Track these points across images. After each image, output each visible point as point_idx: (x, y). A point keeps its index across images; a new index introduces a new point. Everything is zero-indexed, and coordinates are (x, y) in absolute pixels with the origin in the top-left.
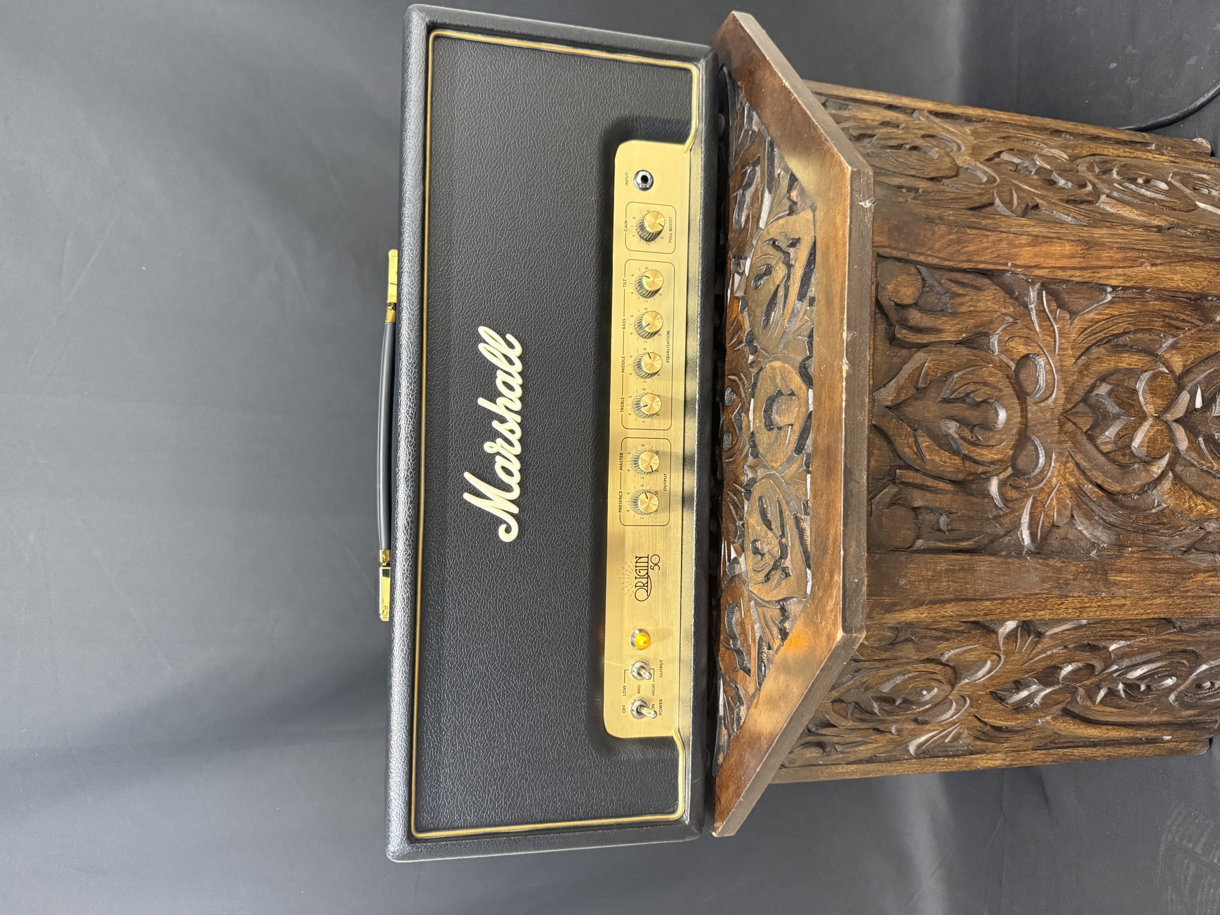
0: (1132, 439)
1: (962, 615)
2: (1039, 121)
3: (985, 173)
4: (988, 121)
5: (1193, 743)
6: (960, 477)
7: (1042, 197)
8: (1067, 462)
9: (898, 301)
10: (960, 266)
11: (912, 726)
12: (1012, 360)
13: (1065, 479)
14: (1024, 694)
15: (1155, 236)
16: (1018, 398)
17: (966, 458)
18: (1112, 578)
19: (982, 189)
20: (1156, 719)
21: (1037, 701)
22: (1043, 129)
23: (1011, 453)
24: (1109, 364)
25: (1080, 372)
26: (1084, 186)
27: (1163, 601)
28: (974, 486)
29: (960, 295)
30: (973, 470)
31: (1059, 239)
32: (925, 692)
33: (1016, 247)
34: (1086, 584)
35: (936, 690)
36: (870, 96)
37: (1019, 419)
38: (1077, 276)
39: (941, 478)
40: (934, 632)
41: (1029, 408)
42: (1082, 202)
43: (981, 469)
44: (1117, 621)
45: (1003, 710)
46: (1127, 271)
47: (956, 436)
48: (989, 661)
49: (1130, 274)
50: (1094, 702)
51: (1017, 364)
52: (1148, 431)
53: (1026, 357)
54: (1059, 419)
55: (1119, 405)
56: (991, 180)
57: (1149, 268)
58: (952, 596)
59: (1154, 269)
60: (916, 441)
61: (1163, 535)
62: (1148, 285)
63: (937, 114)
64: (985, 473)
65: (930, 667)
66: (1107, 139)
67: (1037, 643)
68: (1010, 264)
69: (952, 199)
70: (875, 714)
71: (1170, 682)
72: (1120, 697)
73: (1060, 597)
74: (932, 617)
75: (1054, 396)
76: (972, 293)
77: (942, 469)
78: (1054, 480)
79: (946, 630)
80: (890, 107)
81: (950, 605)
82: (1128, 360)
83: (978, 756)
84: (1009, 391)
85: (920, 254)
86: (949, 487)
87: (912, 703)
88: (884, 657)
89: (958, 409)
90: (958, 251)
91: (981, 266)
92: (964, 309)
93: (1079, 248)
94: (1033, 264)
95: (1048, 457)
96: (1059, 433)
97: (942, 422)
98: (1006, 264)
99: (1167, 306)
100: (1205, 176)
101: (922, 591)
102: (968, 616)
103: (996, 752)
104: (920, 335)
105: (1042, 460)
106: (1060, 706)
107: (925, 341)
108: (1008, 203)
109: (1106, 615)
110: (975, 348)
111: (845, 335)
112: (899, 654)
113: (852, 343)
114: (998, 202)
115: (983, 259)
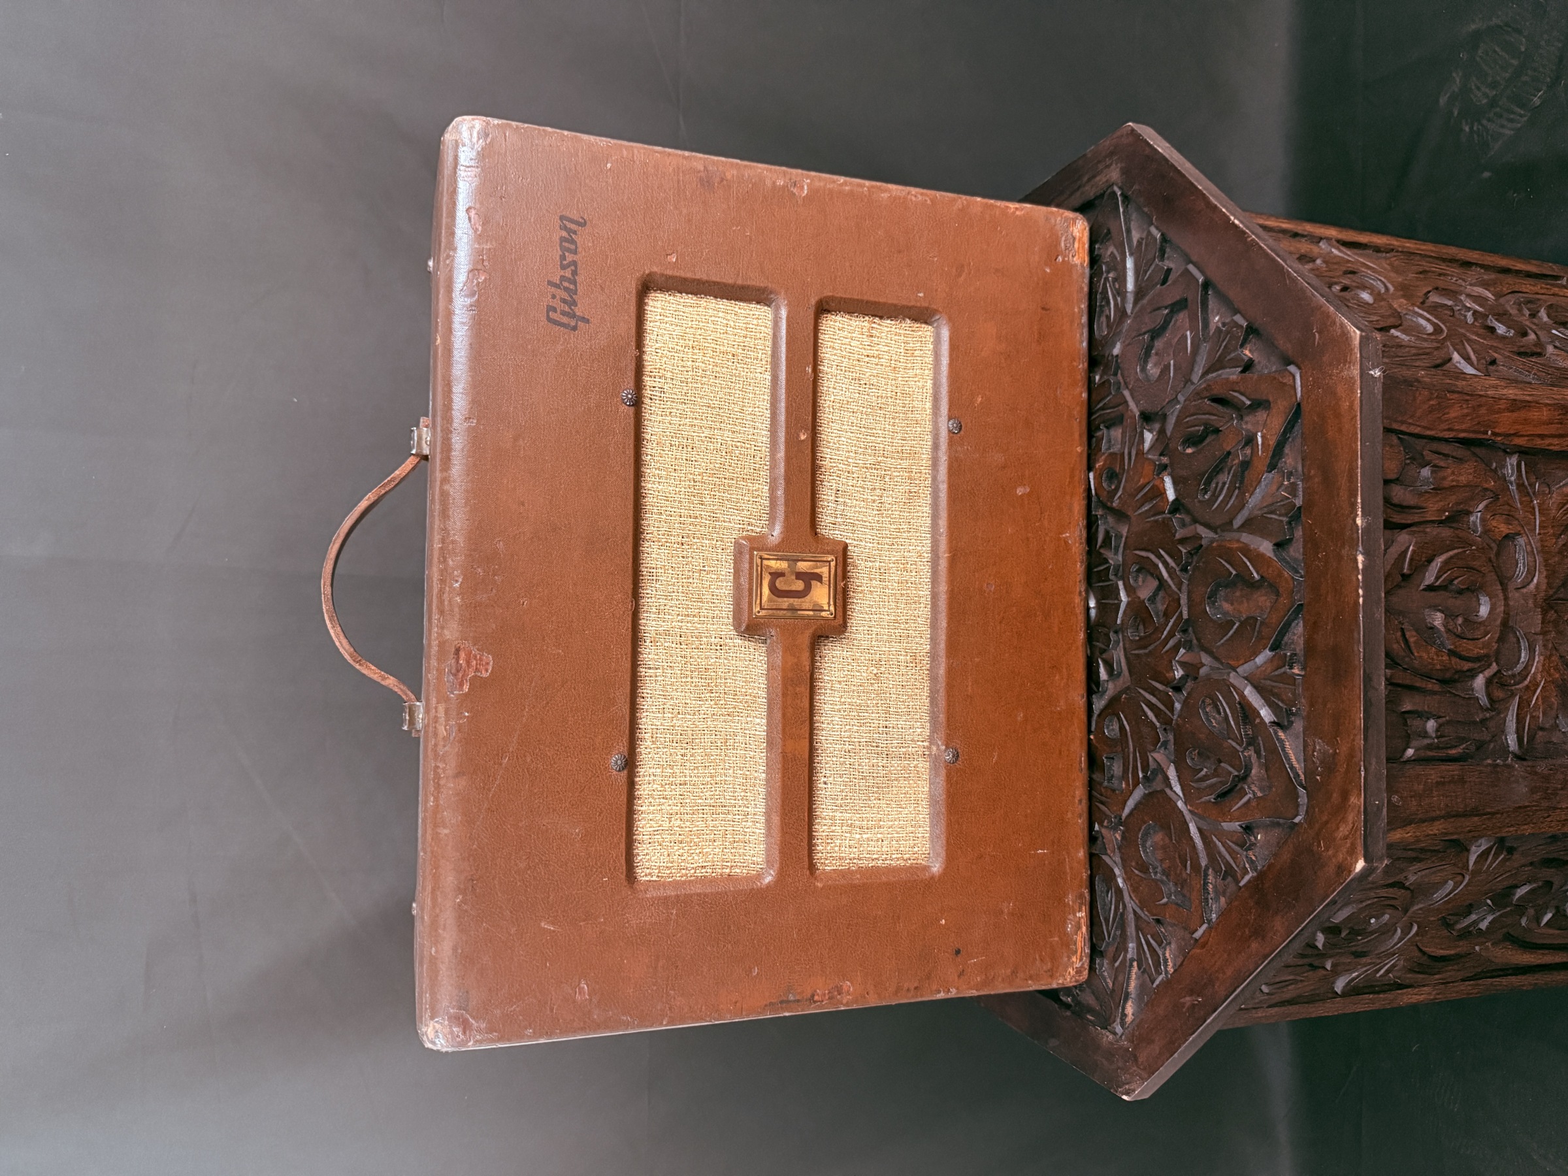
3: (1428, 320)
6: (1447, 675)
8: (1551, 655)
10: (1441, 435)
11: (1349, 960)
12: (1494, 541)
13: (1550, 675)
14: (1473, 918)
16: (1502, 584)
17: (1453, 653)
19: (1435, 341)
21: (1484, 925)
23: (1495, 646)
25: (1560, 553)
26: (1525, 334)
28: (1459, 686)
29: (1441, 468)
30: (1459, 668)
31: (1536, 403)
32: (1373, 921)
33: (1495, 413)
35: (1387, 917)
37: (1502, 608)
38: (1556, 445)
39: (1429, 678)
40: (1410, 852)
41: (1511, 595)
42: (1533, 354)
43: (1467, 666)
45: (1447, 937)
47: (1442, 629)
48: (1451, 883)
50: (1539, 923)
51: (1498, 546)
53: (1507, 536)
54: (1542, 608)
56: (1438, 330)
58: (1442, 812)
60: (1404, 636)
63: (1345, 244)
64: (1471, 670)
65: (1391, 892)
66: (1518, 272)
67: (1507, 860)
68: (1490, 432)
70: (1317, 948)
74: (1416, 837)
75: (1535, 580)
76: (1453, 465)
77: (1430, 667)
78: (1539, 676)
79: (1422, 850)
80: (1296, 236)
83: (1405, 991)
84: (1491, 577)
85: (1403, 422)
86: (1437, 688)
87: (1358, 934)
89: (1442, 598)
90: (1439, 418)
91: (1462, 435)
92: (1446, 484)
93: (1556, 413)
94: (1512, 432)
95: (1531, 650)
96: (1542, 623)
97: (1427, 613)
98: (1486, 432)
101: (1414, 809)
103: (1424, 986)
104: (1404, 515)
105: (1524, 656)
106: (1504, 931)
107: (1409, 522)
108: (1467, 358)
110: (1457, 528)
111: (1359, 521)
113: (1367, 530)
114: (1456, 357)
115: (1464, 427)
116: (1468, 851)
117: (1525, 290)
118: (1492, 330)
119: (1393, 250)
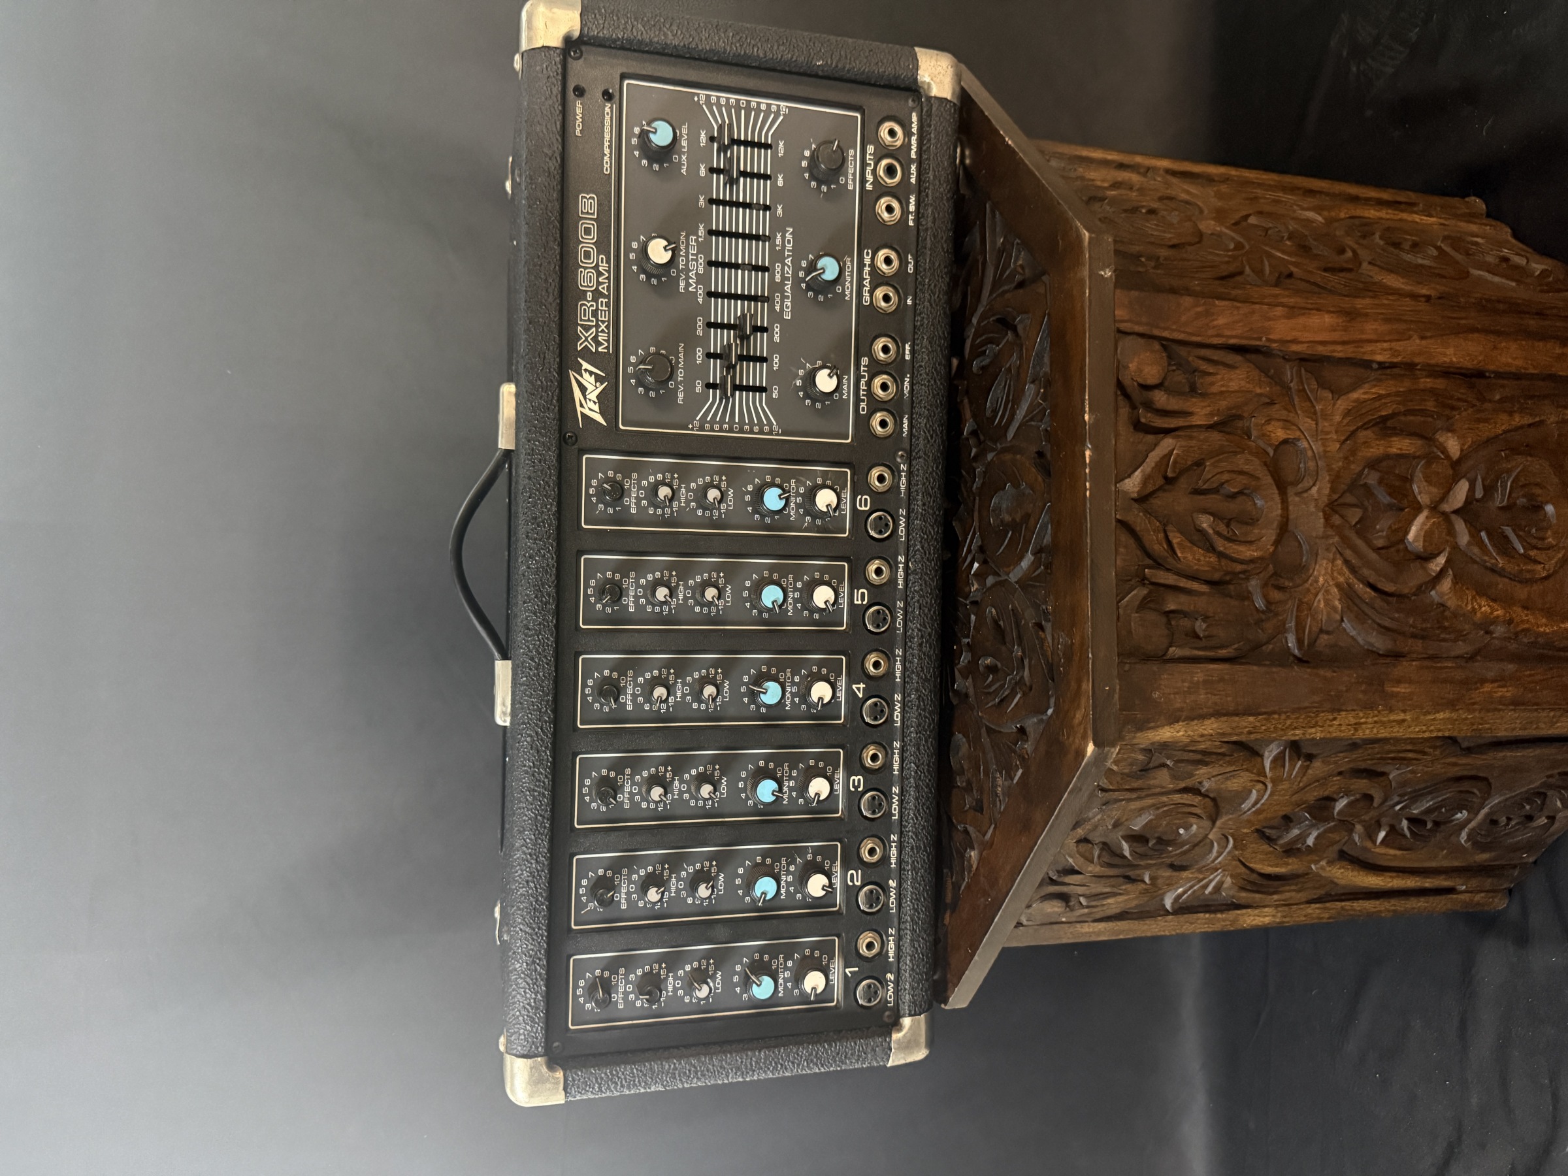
0: (1407, 533)
1: (1223, 734)
2: (1288, 179)
3: (1233, 239)
4: (1232, 180)
5: (1490, 895)
6: (1217, 576)
7: (1296, 264)
8: (1334, 560)
9: (1140, 381)
10: (1208, 341)
11: (1167, 873)
12: (1270, 445)
13: (1333, 579)
14: (1296, 832)
15: (1422, 306)
16: (1278, 487)
17: (1221, 555)
18: (1391, 689)
19: (1229, 256)
20: (1446, 863)
21: (1310, 841)
22: (1293, 189)
23: (1272, 549)
24: (1377, 449)
25: (1346, 458)
26: (1342, 251)
27: (1447, 715)
28: (1231, 587)
29: (1210, 374)
30: (1229, 569)
31: (1318, 310)
32: (1181, 831)
33: (1270, 319)
34: (1361, 696)
35: (1195, 827)
36: (1098, 154)
37: (1279, 512)
38: (1340, 352)
39: (1193, 578)
40: (1191, 754)
41: (1290, 500)
42: (1342, 270)
43: (1239, 568)
44: (1397, 740)
45: (1270, 853)
46: (1393, 344)
47: (1211, 531)
48: (1254, 792)
49: (1398, 348)
50: (1374, 842)
51: (1275, 451)
52: (1424, 524)
53: (1285, 442)
54: (1324, 512)
55: (1390, 495)
56: (1239, 246)
57: (1418, 341)
58: (1211, 710)
59: (1424, 342)
60: (1167, 537)
61: (1444, 640)
62: (1417, 360)
63: (1174, 173)
64: (1244, 572)
65: (1187, 798)
66: (1367, 200)
67: (1308, 767)
68: (1264, 339)
69: (1197, 268)
70: (1125, 857)
71: (1461, 816)
72: (1404, 836)
73: (1333, 710)
74: (1189, 736)
75: (1317, 485)
76: (1223, 371)
77: (1196, 567)
78: (1321, 579)
79: (1204, 753)
80: (1121, 166)
81: (1210, 721)
82: (1401, 445)
83: (1245, 911)
84: (1268, 480)
85: (1165, 329)
86: (1204, 588)
87: (1169, 843)
88: (1135, 785)
89: (1211, 501)
90: (1207, 325)
91: (1233, 341)
92: (1215, 389)
93: (1340, 320)
94: (1289, 338)
95: (1313, 554)
96: (1325, 527)
97: (1195, 515)
98: (1260, 339)
99: (1440, 384)
101: (1178, 705)
102: (1230, 735)
103: (1265, 907)
104: (1166, 419)
105: (1306, 558)
106: (1336, 848)
107: (1172, 426)
108: (1259, 272)
109: (1383, 733)
110: (1228, 433)
111: (1087, 417)
112: (1152, 782)
113: (1096, 425)
115: (1234, 333)
116: (1262, 756)
117: (1366, 215)
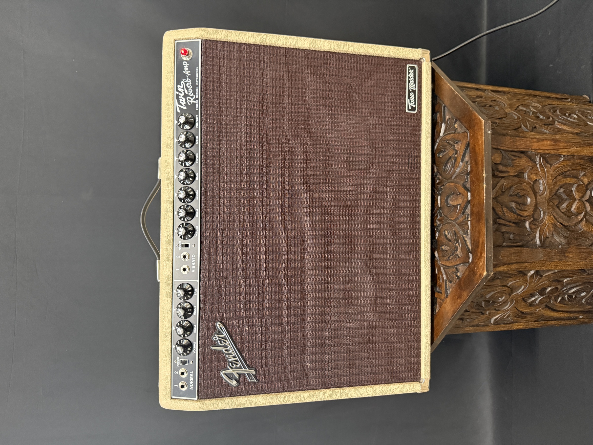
0: (571, 207)
1: (517, 269)
2: (528, 91)
3: (516, 115)
4: (511, 93)
5: (591, 319)
6: (517, 221)
7: (536, 123)
8: (551, 216)
9: (495, 163)
10: (514, 150)
11: (494, 311)
12: (532, 181)
13: (550, 221)
14: (533, 299)
15: (576, 137)
16: (534, 194)
17: (518, 215)
18: (566, 255)
19: (517, 121)
20: (577, 309)
21: (537, 302)
22: (530, 95)
23: (532, 213)
24: (563, 182)
25: (554, 185)
26: (549, 118)
27: (583, 263)
28: (520, 224)
29: (514, 160)
30: (520, 219)
31: (546, 139)
32: (500, 298)
33: (532, 143)
34: (558, 257)
35: (504, 297)
36: (470, 85)
37: (534, 201)
38: (552, 152)
39: (510, 222)
40: (507, 275)
41: (538, 197)
42: (550, 124)
43: (523, 218)
44: (568, 270)
45: (526, 305)
46: (568, 150)
47: (515, 207)
48: (523, 286)
49: (569, 150)
50: (556, 302)
51: (533, 183)
52: (577, 204)
53: (536, 180)
54: (548, 201)
55: (567, 196)
56: (519, 118)
57: (575, 148)
58: (515, 262)
59: (577, 149)
60: (502, 209)
61: (583, 240)
62: (575, 154)
63: (493, 91)
64: (524, 220)
65: (504, 288)
66: (553, 98)
67: (540, 279)
69: (508, 126)
70: (482, 307)
71: (583, 294)
72: (565, 300)
73: (550, 261)
74: (508, 269)
75: (545, 193)
76: (518, 159)
77: (511, 219)
78: (547, 222)
79: (511, 274)
80: (477, 89)
82: (570, 180)
83: (515, 324)
84: (531, 192)
85: (502, 146)
86: (513, 225)
87: (496, 302)
88: (490, 284)
89: (515, 198)
90: (513, 145)
91: (521, 150)
92: (516, 165)
93: (552, 142)
94: (537, 148)
95: (544, 214)
96: (548, 206)
97: (510, 203)
98: (529, 149)
99: (582, 161)
100: (589, 111)
101: (506, 260)
102: (519, 269)
103: (521, 322)
104: (502, 174)
105: (542, 215)
106: (545, 304)
107: (504, 176)
108: (526, 127)
109: (564, 268)
110: (520, 178)
111: (484, 175)
112: (494, 283)
113: (486, 178)
114: (523, 126)
115: (522, 147)
116: (527, 275)
117: (553, 104)
118: (538, 117)
119: (510, 92)
